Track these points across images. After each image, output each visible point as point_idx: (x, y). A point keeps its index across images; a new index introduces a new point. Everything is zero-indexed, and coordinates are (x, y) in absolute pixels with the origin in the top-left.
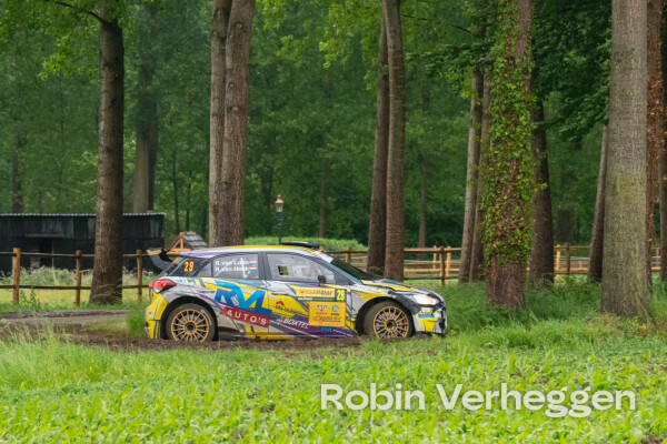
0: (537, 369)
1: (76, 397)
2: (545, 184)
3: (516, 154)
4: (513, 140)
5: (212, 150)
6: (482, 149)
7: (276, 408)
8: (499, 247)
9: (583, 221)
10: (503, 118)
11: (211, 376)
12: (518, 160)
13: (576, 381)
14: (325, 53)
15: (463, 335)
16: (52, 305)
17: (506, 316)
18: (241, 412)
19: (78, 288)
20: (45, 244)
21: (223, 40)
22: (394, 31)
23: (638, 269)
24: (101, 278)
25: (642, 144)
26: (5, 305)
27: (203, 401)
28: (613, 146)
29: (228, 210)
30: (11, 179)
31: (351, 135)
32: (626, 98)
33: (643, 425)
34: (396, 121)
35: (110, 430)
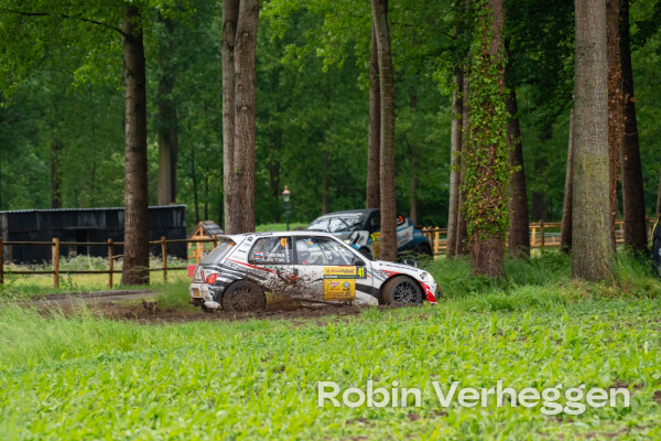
0: (516, 329)
1: (110, 365)
2: (520, 167)
3: (494, 141)
4: (489, 128)
5: (225, 146)
6: (464, 137)
7: (287, 369)
8: (481, 224)
9: (554, 201)
10: (481, 109)
11: (229, 343)
12: (495, 146)
13: (551, 338)
14: (322, 58)
15: (450, 301)
16: (88, 288)
17: (488, 284)
18: (256, 373)
19: (111, 272)
20: (81, 235)
21: (231, 49)
22: (383, 36)
23: (604, 239)
24: (130, 262)
25: (604, 128)
26: (47, 289)
27: (222, 365)
28: (579, 130)
29: (240, 197)
30: (50, 179)
31: (347, 130)
32: (589, 88)
33: (611, 374)
34: (386, 115)
35: (140, 392)
